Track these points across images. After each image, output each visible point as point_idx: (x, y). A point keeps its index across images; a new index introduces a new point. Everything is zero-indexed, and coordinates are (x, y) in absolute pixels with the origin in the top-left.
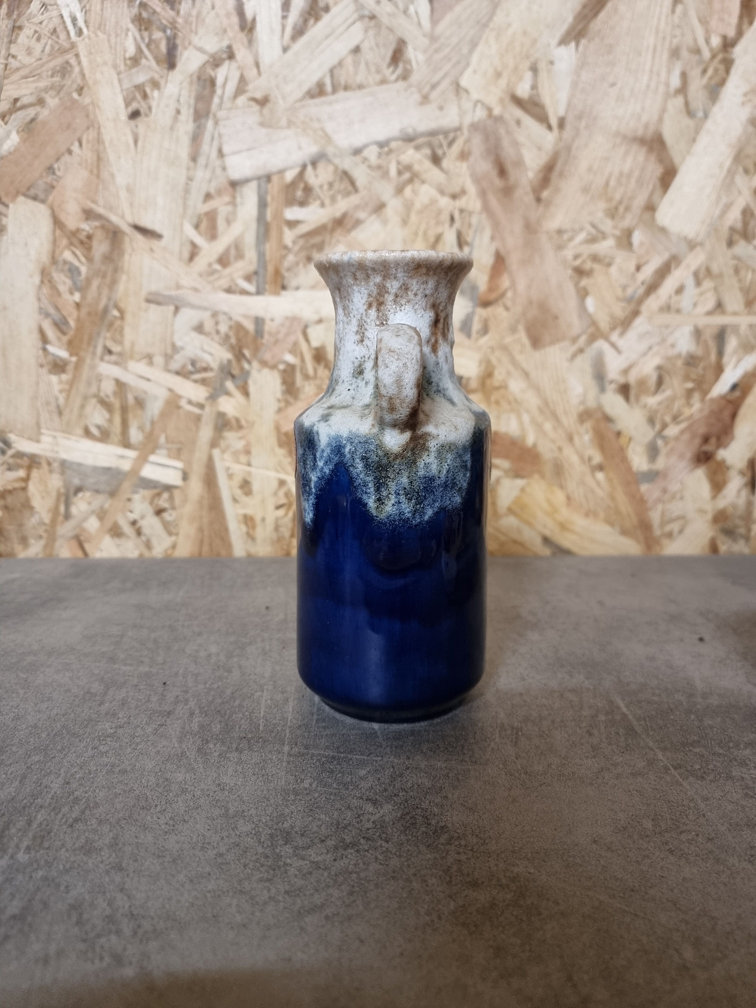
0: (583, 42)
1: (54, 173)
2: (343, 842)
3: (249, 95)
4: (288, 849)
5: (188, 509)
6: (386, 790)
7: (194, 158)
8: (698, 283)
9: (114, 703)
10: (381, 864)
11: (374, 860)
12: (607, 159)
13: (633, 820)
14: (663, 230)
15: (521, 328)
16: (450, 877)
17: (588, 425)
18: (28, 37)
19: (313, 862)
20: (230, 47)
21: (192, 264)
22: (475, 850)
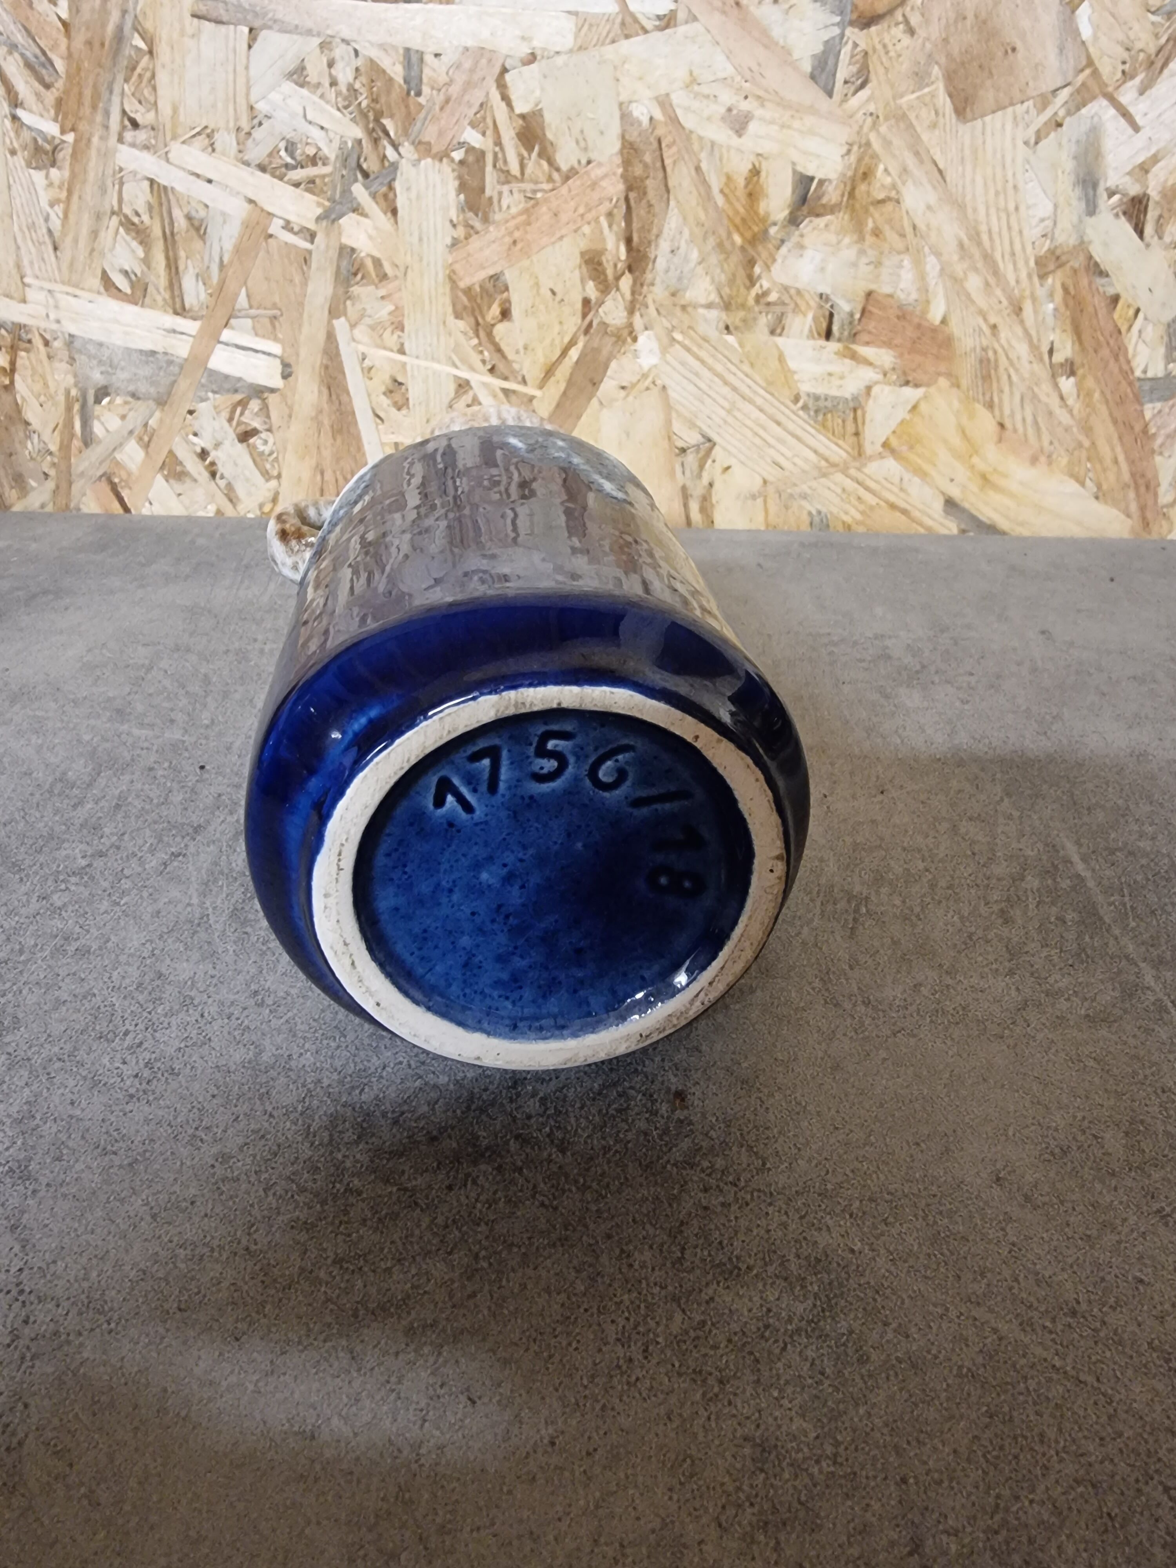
2: (474, 1145)
5: (297, 431)
9: (103, 803)
10: (543, 1205)
11: (529, 1194)
13: (1084, 1132)
15: (937, 72)
17: (1054, 281)
19: (406, 1190)
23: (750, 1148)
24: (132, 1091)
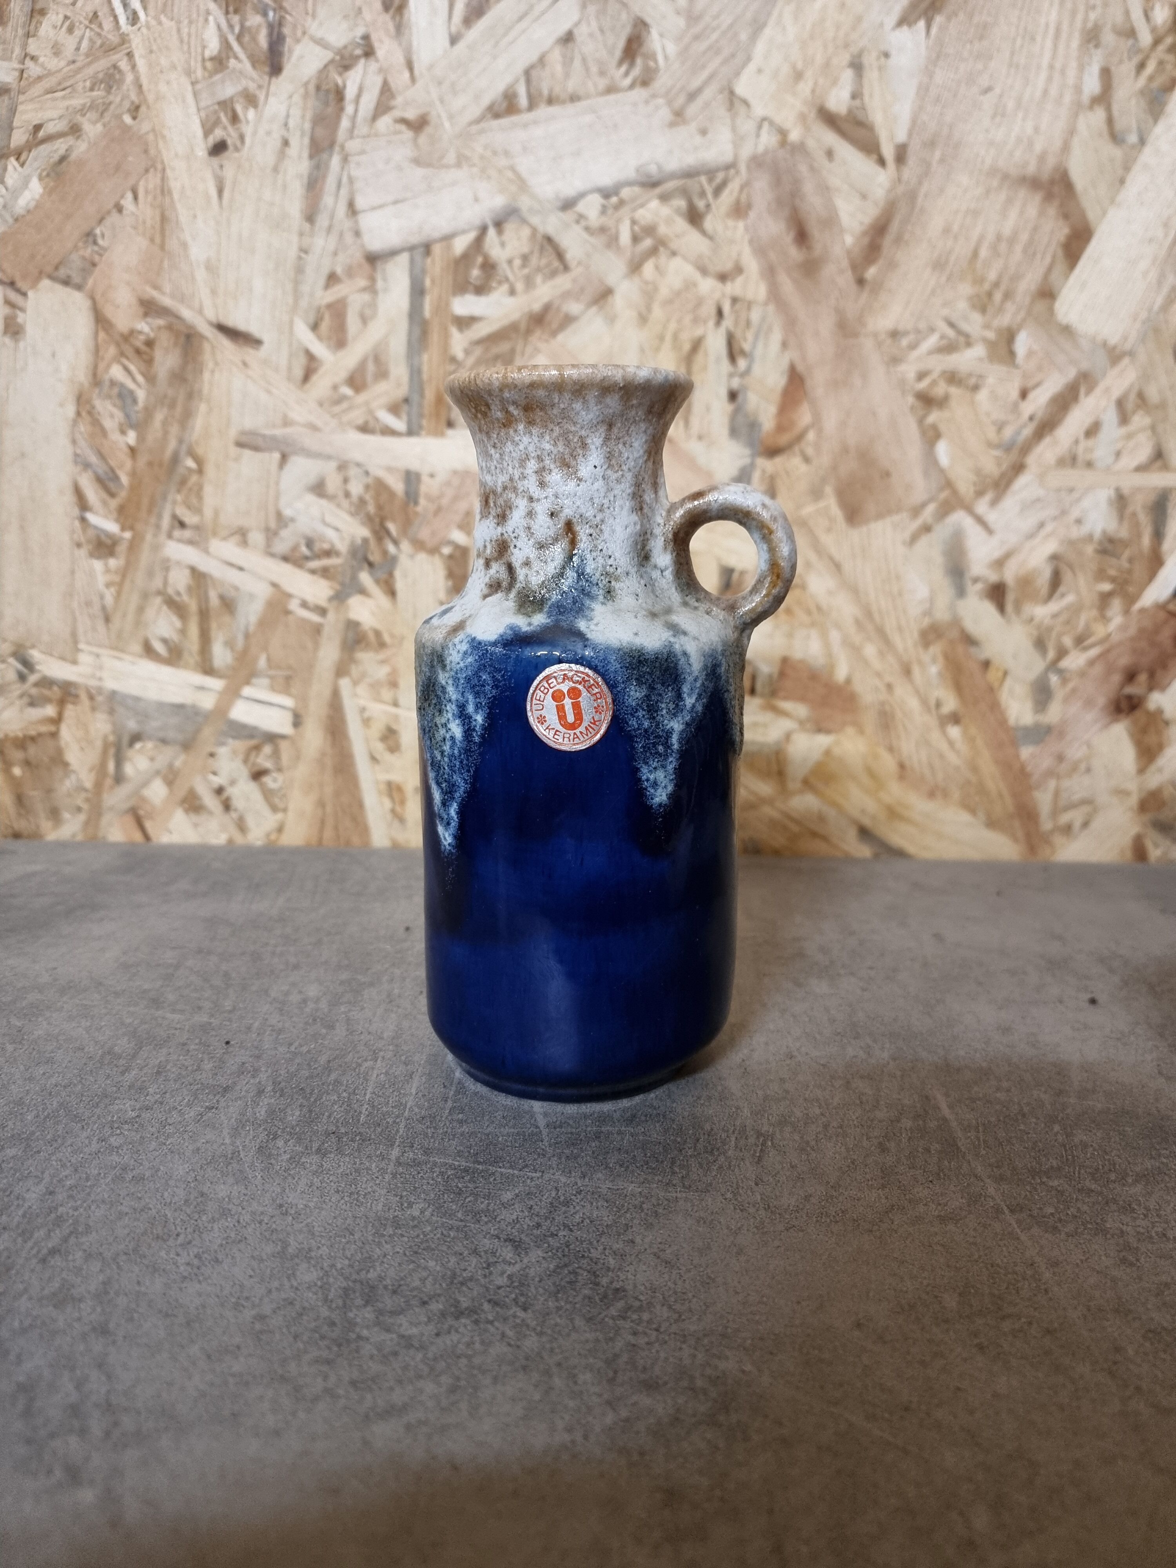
0: (939, 19)
1: (95, 243)
2: (456, 1307)
3: (397, 113)
4: (368, 1314)
5: (302, 771)
6: (538, 1226)
7: (310, 218)
8: (1124, 419)
9: (145, 1071)
10: (509, 1345)
11: (498, 1337)
12: (975, 213)
13: (928, 1293)
14: (1067, 330)
15: (829, 490)
16: (616, 1372)
17: (936, 649)
18: (55, 27)
19: (403, 1336)
20: (366, 38)
21: (308, 386)
22: (662, 1330)
23: (670, 1307)
24: (185, 1274)
